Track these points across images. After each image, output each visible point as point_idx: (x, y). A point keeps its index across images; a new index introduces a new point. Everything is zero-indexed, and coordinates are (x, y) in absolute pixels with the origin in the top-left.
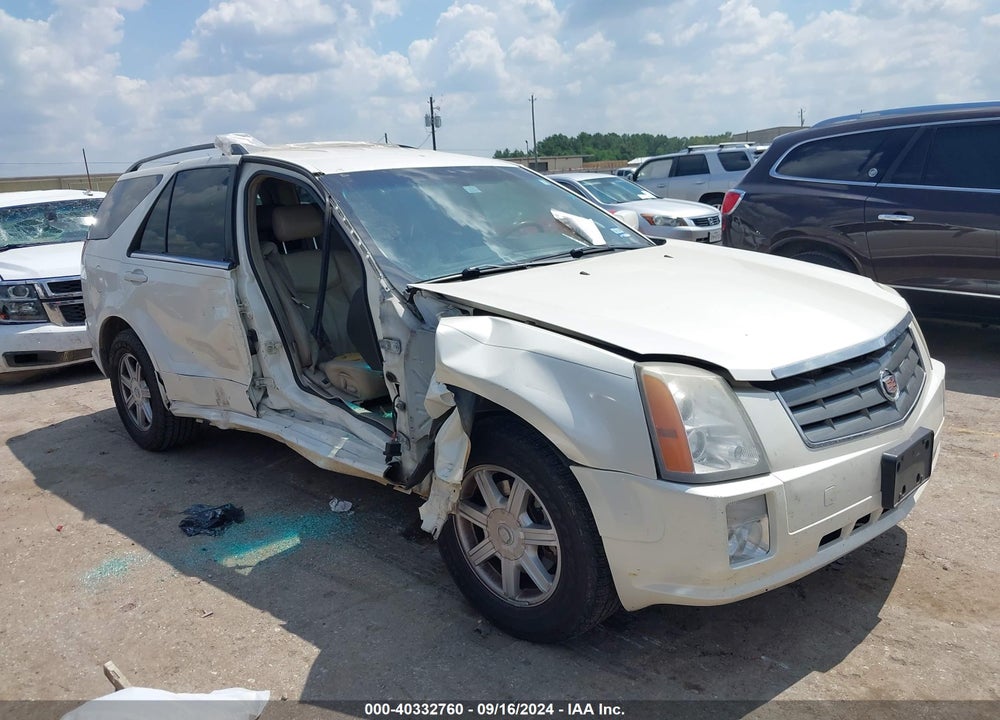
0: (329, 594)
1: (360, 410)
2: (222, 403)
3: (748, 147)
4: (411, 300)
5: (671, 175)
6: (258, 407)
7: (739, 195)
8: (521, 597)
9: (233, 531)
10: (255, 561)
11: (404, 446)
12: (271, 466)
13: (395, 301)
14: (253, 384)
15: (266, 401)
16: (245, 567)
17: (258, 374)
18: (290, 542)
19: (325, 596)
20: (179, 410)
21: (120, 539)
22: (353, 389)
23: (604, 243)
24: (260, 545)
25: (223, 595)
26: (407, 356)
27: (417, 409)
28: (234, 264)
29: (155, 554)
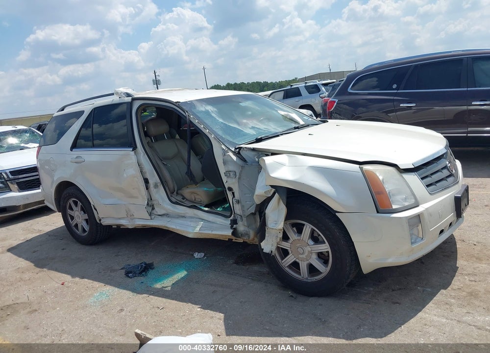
0: (214, 292)
1: (206, 209)
2: (130, 215)
3: (318, 82)
4: (239, 153)
5: (284, 98)
6: (150, 215)
7: (335, 102)
8: (310, 277)
9: (151, 273)
10: (170, 284)
11: (239, 219)
12: (153, 244)
13: (231, 154)
14: (148, 204)
15: (154, 212)
16: (167, 287)
17: (149, 199)
18: (182, 274)
19: (213, 293)
20: (105, 222)
21: (97, 284)
22: (200, 200)
23: (304, 123)
24: (168, 277)
25: (164, 300)
26: (239, 178)
27: (246, 202)
28: (135, 148)
29: (118, 288)
